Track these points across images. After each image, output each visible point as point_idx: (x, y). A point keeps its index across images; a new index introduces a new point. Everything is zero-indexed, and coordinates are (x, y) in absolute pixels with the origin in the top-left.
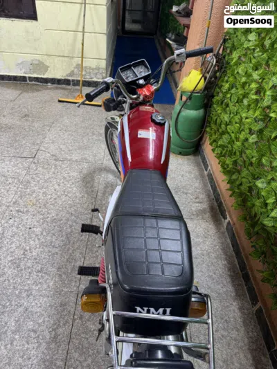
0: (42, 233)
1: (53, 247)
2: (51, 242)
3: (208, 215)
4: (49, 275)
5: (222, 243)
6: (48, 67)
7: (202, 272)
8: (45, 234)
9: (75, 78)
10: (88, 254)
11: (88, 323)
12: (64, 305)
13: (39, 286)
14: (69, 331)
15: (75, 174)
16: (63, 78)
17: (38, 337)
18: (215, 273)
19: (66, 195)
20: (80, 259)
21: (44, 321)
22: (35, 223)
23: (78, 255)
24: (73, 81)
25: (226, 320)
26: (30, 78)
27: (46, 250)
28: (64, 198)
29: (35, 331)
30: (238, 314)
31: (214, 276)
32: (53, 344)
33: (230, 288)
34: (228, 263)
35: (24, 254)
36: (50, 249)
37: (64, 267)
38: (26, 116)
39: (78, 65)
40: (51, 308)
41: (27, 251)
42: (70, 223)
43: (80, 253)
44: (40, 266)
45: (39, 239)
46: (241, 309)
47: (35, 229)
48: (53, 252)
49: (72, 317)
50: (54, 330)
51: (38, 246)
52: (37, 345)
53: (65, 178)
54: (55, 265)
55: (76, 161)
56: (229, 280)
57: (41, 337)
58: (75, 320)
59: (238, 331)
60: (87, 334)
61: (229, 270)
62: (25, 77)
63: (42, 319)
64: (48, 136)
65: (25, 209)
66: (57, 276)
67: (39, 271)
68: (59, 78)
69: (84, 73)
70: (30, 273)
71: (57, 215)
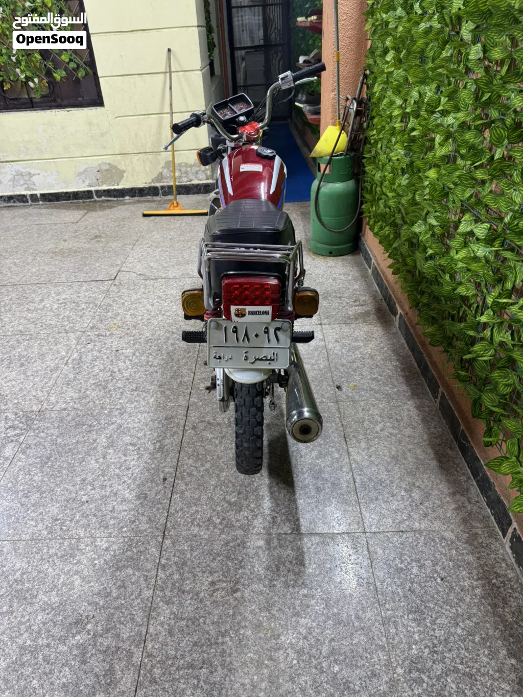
0: (134, 354)
1: (151, 366)
2: (148, 362)
3: (372, 317)
4: (148, 392)
5: (393, 344)
6: (124, 172)
7: (362, 375)
8: (137, 354)
9: (165, 184)
10: (200, 369)
11: (204, 433)
12: (170, 419)
13: (135, 404)
14: (178, 441)
15: (174, 292)
16: (147, 186)
17: (139, 449)
18: (381, 375)
19: (163, 315)
20: (189, 374)
21: (145, 435)
22: (124, 345)
23: (185, 371)
24: (163, 187)
25: (397, 419)
26: (97, 192)
27: (142, 369)
28: (160, 318)
29: (134, 445)
30: (414, 412)
31: (379, 378)
32: (159, 454)
33: (404, 387)
34: (402, 364)
35: (111, 375)
36: (147, 369)
37: (167, 383)
38: (96, 237)
39: (167, 163)
40: (154, 422)
41: (115, 372)
42: (171, 341)
43: (188, 369)
44: (134, 385)
45: (130, 360)
46: (418, 408)
47: (124, 351)
48: (151, 370)
49: (182, 428)
50: (160, 441)
51: (130, 367)
52: (137, 456)
53: (160, 297)
54: (156, 382)
55: (175, 278)
56: (401, 380)
57: (141, 449)
58: (187, 430)
59: (414, 428)
60: (203, 443)
61: (403, 370)
62: (90, 192)
63: (142, 433)
64: (131, 255)
65: (108, 333)
66: (159, 393)
67: (133, 390)
68: (141, 186)
69: (177, 174)
70: (122, 393)
71: (153, 335)
